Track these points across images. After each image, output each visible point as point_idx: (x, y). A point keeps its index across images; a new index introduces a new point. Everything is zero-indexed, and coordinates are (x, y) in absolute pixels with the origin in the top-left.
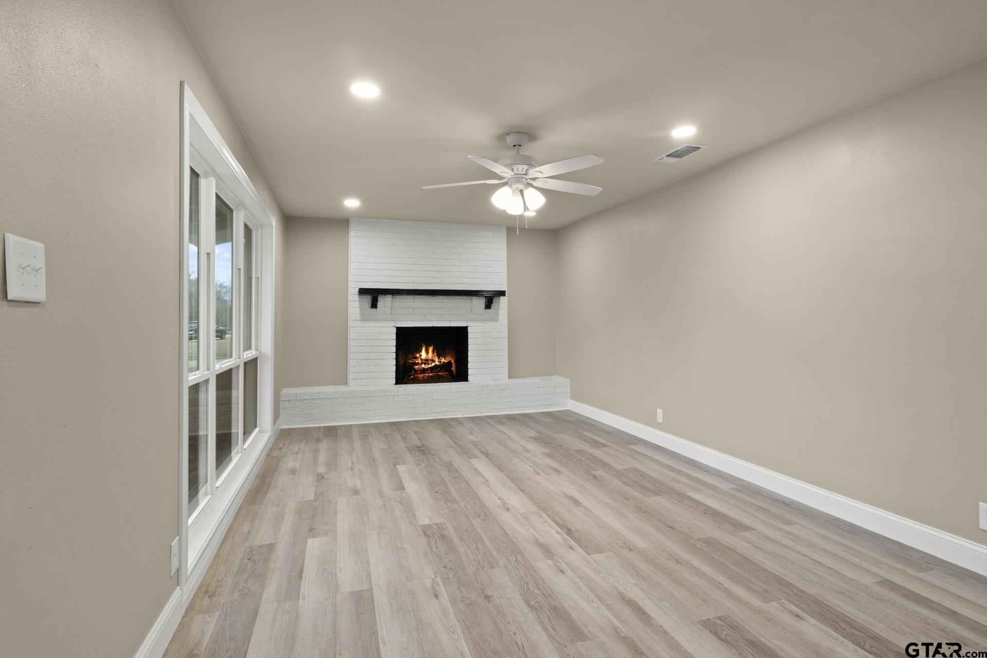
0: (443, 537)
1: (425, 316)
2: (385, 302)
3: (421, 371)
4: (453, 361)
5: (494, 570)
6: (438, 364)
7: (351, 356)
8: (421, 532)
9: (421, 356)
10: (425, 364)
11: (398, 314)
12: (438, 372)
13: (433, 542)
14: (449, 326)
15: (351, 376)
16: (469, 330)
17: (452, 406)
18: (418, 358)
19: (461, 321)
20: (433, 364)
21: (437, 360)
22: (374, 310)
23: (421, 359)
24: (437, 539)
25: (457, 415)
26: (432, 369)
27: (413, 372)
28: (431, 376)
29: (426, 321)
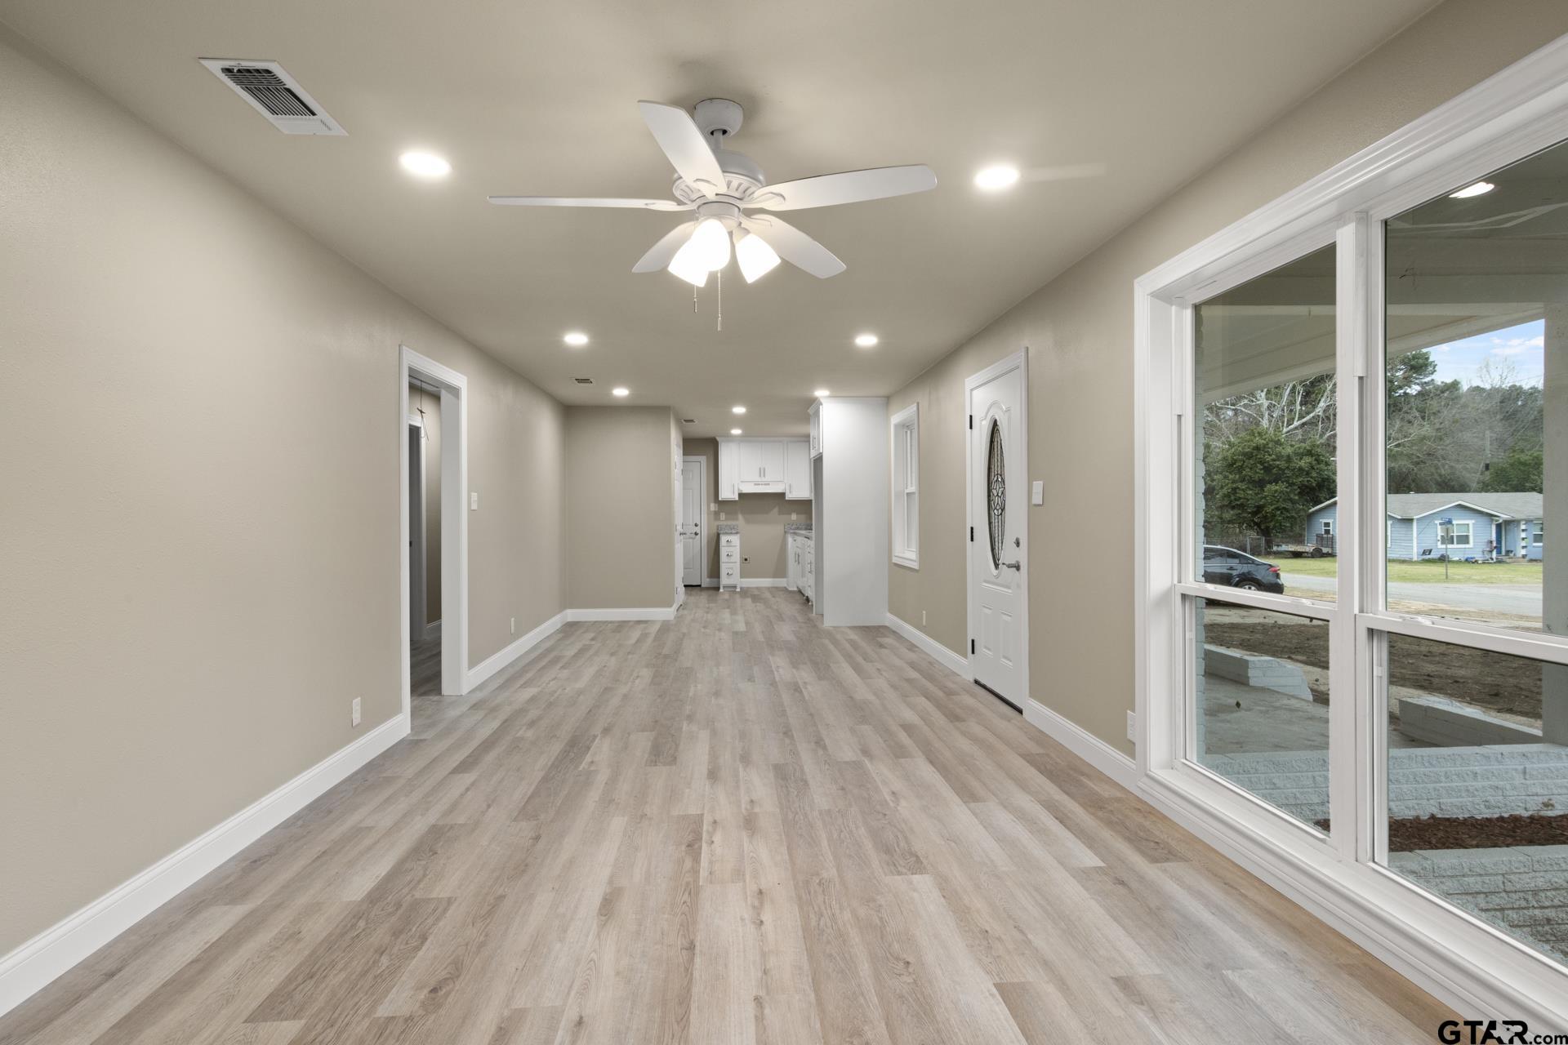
0: (888, 850)
5: (827, 808)
8: (925, 862)
13: (902, 844)
24: (897, 849)
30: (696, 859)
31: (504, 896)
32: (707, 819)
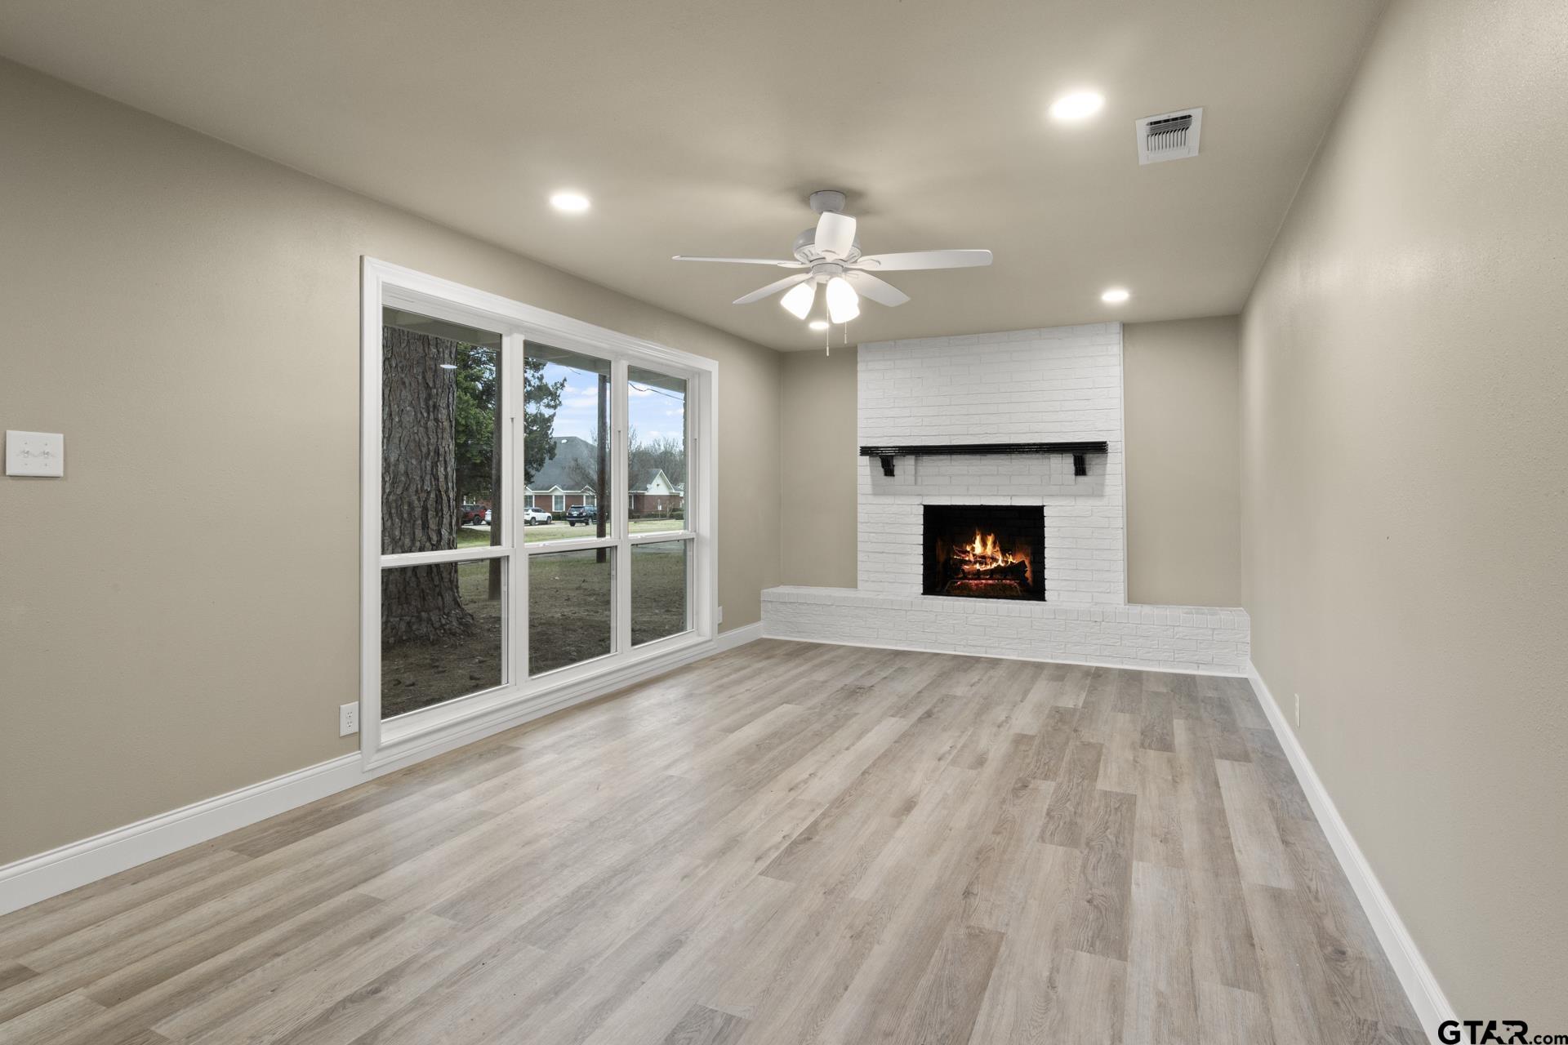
1: (968, 489)
2: (905, 467)
3: (974, 574)
4: (1027, 563)
6: (1002, 565)
7: (860, 546)
9: (973, 549)
10: (981, 563)
11: (927, 485)
12: (1002, 580)
14: (1009, 504)
15: (861, 576)
16: (1046, 511)
17: (1000, 639)
18: (969, 552)
19: (1033, 496)
20: (994, 565)
21: (1000, 558)
22: (889, 479)
23: (974, 555)
25: (1003, 654)
26: (992, 572)
27: (961, 576)
28: (991, 585)
29: (971, 495)
30: (815, 824)
31: (994, 833)
32: (762, 865)
